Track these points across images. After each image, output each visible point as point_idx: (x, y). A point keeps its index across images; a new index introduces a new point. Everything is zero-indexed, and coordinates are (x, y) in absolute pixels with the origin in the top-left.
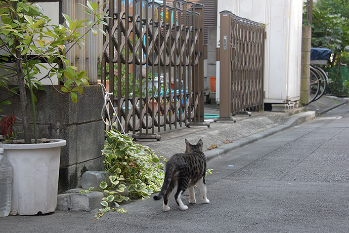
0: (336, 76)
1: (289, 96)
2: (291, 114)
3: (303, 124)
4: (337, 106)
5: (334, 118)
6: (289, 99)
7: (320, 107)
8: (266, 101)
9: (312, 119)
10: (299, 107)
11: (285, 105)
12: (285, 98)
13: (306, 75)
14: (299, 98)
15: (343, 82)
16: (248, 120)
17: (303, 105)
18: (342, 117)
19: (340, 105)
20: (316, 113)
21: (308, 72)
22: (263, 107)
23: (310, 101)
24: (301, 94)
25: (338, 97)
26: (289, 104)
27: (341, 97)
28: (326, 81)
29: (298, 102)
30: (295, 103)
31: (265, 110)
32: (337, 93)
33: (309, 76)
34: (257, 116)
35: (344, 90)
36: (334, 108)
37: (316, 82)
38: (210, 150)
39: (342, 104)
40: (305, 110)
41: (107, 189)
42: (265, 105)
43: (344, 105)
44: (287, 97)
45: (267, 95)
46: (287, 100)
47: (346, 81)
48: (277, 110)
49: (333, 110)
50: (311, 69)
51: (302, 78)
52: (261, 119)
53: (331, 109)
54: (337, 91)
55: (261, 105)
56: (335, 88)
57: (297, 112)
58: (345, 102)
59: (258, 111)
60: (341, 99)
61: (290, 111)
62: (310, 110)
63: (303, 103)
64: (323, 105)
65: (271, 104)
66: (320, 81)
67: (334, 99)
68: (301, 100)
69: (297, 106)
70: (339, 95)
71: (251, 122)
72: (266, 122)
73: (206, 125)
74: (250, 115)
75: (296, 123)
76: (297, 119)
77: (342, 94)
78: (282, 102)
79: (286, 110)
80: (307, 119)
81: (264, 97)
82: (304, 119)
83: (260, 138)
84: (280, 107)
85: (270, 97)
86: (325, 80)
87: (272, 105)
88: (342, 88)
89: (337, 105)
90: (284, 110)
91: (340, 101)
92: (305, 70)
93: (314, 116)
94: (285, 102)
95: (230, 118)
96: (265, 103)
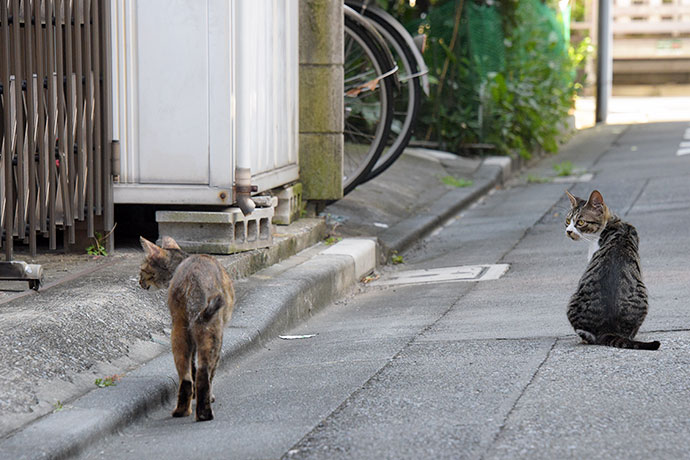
0: (449, 50)
1: (246, 164)
2: (258, 264)
3: (322, 314)
4: (464, 205)
5: (469, 272)
6: (247, 182)
7: (390, 209)
8: (123, 194)
9: (362, 281)
10: (296, 217)
11: (229, 216)
12: (226, 178)
13: (327, 49)
14: (292, 174)
15: (480, 82)
16: (21, 315)
17: (315, 205)
18: (504, 267)
19: (473, 199)
20: (381, 248)
21: (336, 33)
22: (111, 227)
23: (345, 181)
24: (305, 151)
25: (460, 152)
26: (246, 211)
27: (472, 153)
28: (417, 80)
29: (289, 192)
30: (273, 201)
31: (117, 246)
32: (454, 134)
33: (340, 57)
34: (74, 283)
35: (484, 123)
36: (454, 211)
37: (371, 85)
39: (484, 191)
40: (324, 237)
42: (116, 219)
43: (492, 192)
44: (238, 170)
45: (127, 164)
46: (238, 189)
47: (492, 75)
49: (451, 222)
50: (347, 18)
51: (305, 66)
52: (96, 301)
53: (439, 222)
54: (456, 126)
55: (100, 220)
56: (443, 111)
57: (290, 248)
58: (493, 177)
59: (79, 250)
60: (471, 164)
61: (255, 243)
62: (350, 231)
63: (314, 195)
64: (401, 199)
65: (150, 209)
66: (391, 82)
67: (444, 165)
68: (303, 180)
69: (288, 214)
70: (467, 146)
71: (39, 331)
74: (34, 283)
75: (288, 316)
76: (293, 288)
77: (477, 139)
78: (211, 197)
79: (230, 243)
80: (339, 284)
81: (114, 174)
82: (323, 288)
83: (94, 438)
84: (201, 225)
85: (145, 175)
86: (411, 76)
87: (160, 216)
88: (475, 109)
89: (463, 195)
90: (223, 243)
91: (470, 175)
92: (320, 22)
93: (371, 264)
94: (229, 201)
96: (118, 207)
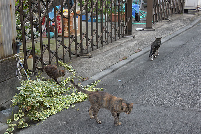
8: (185, 8)
11: (196, 10)
12: (196, 6)
22: (183, 11)
26: (198, 10)
31: (184, 13)
41: (11, 123)
42: (184, 10)
44: (197, 5)
45: (186, 4)
46: (197, 7)
48: (191, 13)
61: (199, 13)
65: (188, 9)
71: (166, 28)
72: (178, 25)
74: (170, 21)
78: (194, 8)
79: (196, 13)
81: (184, 6)
84: (193, 11)
85: (188, 6)
90: (195, 13)
96: (184, 9)
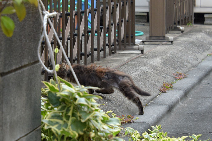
8: (197, 10)
22: (193, 19)
31: (194, 23)
38: (165, 92)
45: (198, 3)
48: (211, 22)
52: (200, 36)
65: (203, 14)
71: (191, 43)
72: (208, 40)
73: (138, 50)
74: (182, 32)
81: (194, 5)
85: (202, 5)
87: (206, 16)
95: (164, 37)
96: (195, 13)
